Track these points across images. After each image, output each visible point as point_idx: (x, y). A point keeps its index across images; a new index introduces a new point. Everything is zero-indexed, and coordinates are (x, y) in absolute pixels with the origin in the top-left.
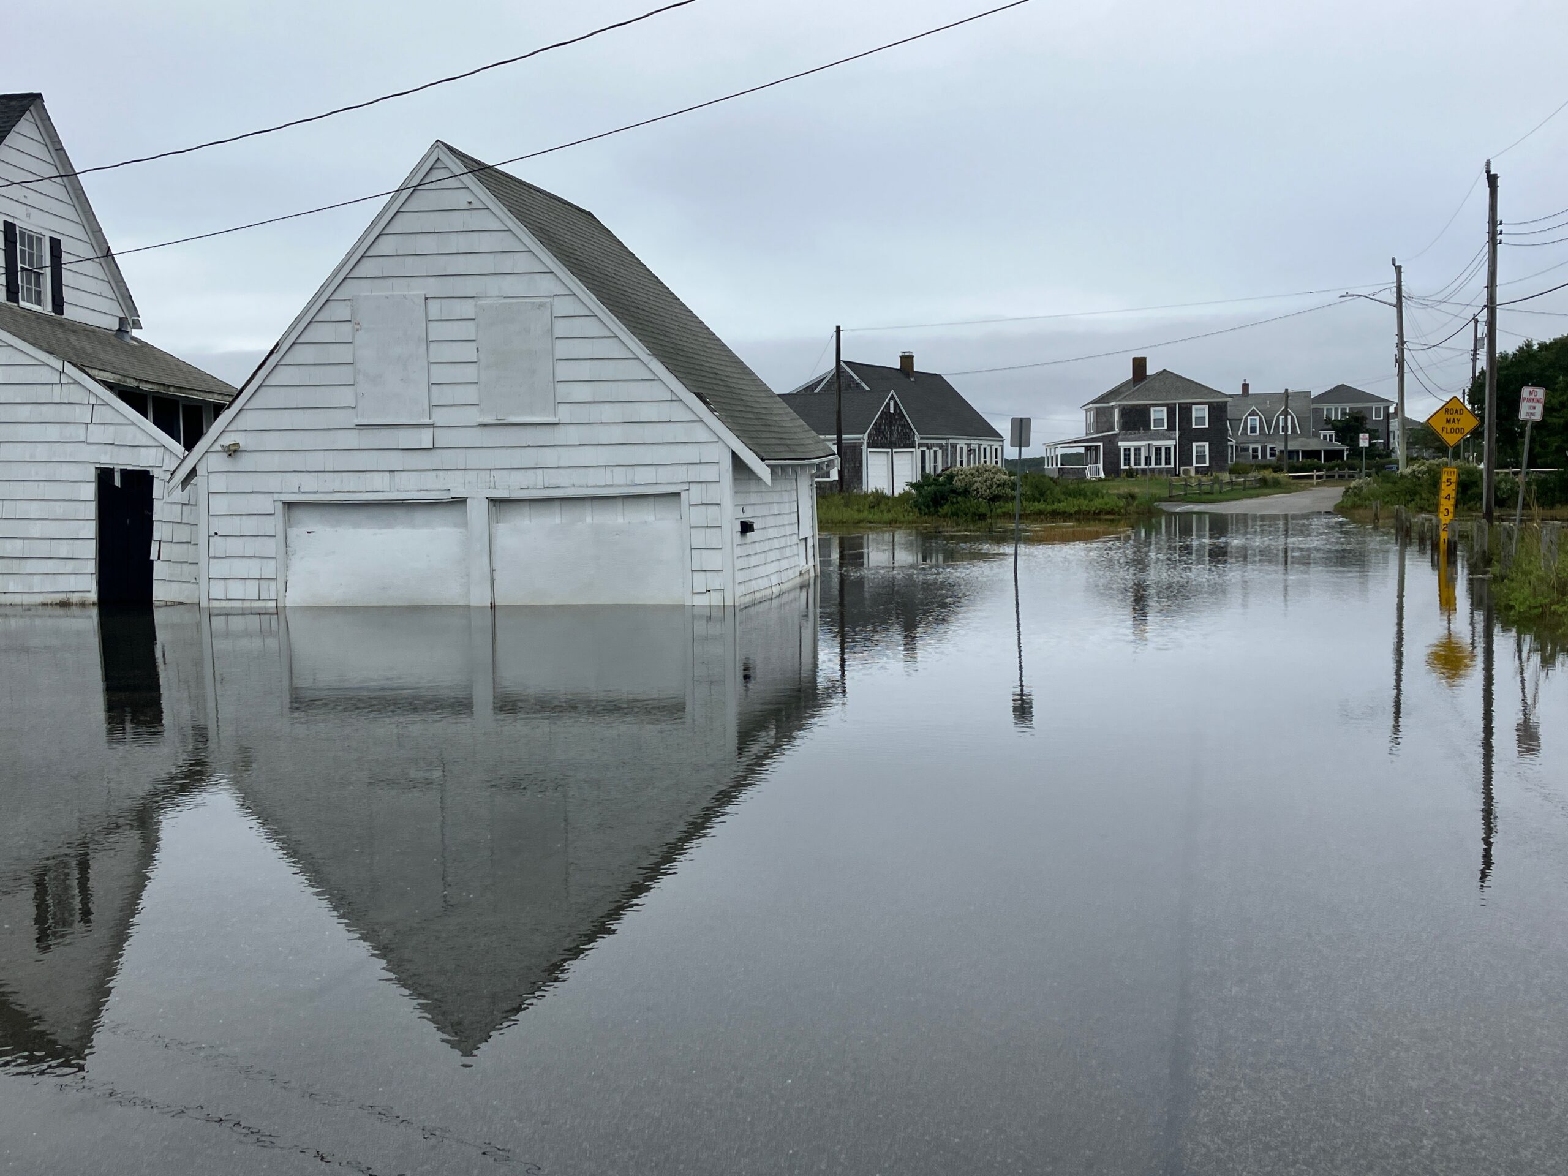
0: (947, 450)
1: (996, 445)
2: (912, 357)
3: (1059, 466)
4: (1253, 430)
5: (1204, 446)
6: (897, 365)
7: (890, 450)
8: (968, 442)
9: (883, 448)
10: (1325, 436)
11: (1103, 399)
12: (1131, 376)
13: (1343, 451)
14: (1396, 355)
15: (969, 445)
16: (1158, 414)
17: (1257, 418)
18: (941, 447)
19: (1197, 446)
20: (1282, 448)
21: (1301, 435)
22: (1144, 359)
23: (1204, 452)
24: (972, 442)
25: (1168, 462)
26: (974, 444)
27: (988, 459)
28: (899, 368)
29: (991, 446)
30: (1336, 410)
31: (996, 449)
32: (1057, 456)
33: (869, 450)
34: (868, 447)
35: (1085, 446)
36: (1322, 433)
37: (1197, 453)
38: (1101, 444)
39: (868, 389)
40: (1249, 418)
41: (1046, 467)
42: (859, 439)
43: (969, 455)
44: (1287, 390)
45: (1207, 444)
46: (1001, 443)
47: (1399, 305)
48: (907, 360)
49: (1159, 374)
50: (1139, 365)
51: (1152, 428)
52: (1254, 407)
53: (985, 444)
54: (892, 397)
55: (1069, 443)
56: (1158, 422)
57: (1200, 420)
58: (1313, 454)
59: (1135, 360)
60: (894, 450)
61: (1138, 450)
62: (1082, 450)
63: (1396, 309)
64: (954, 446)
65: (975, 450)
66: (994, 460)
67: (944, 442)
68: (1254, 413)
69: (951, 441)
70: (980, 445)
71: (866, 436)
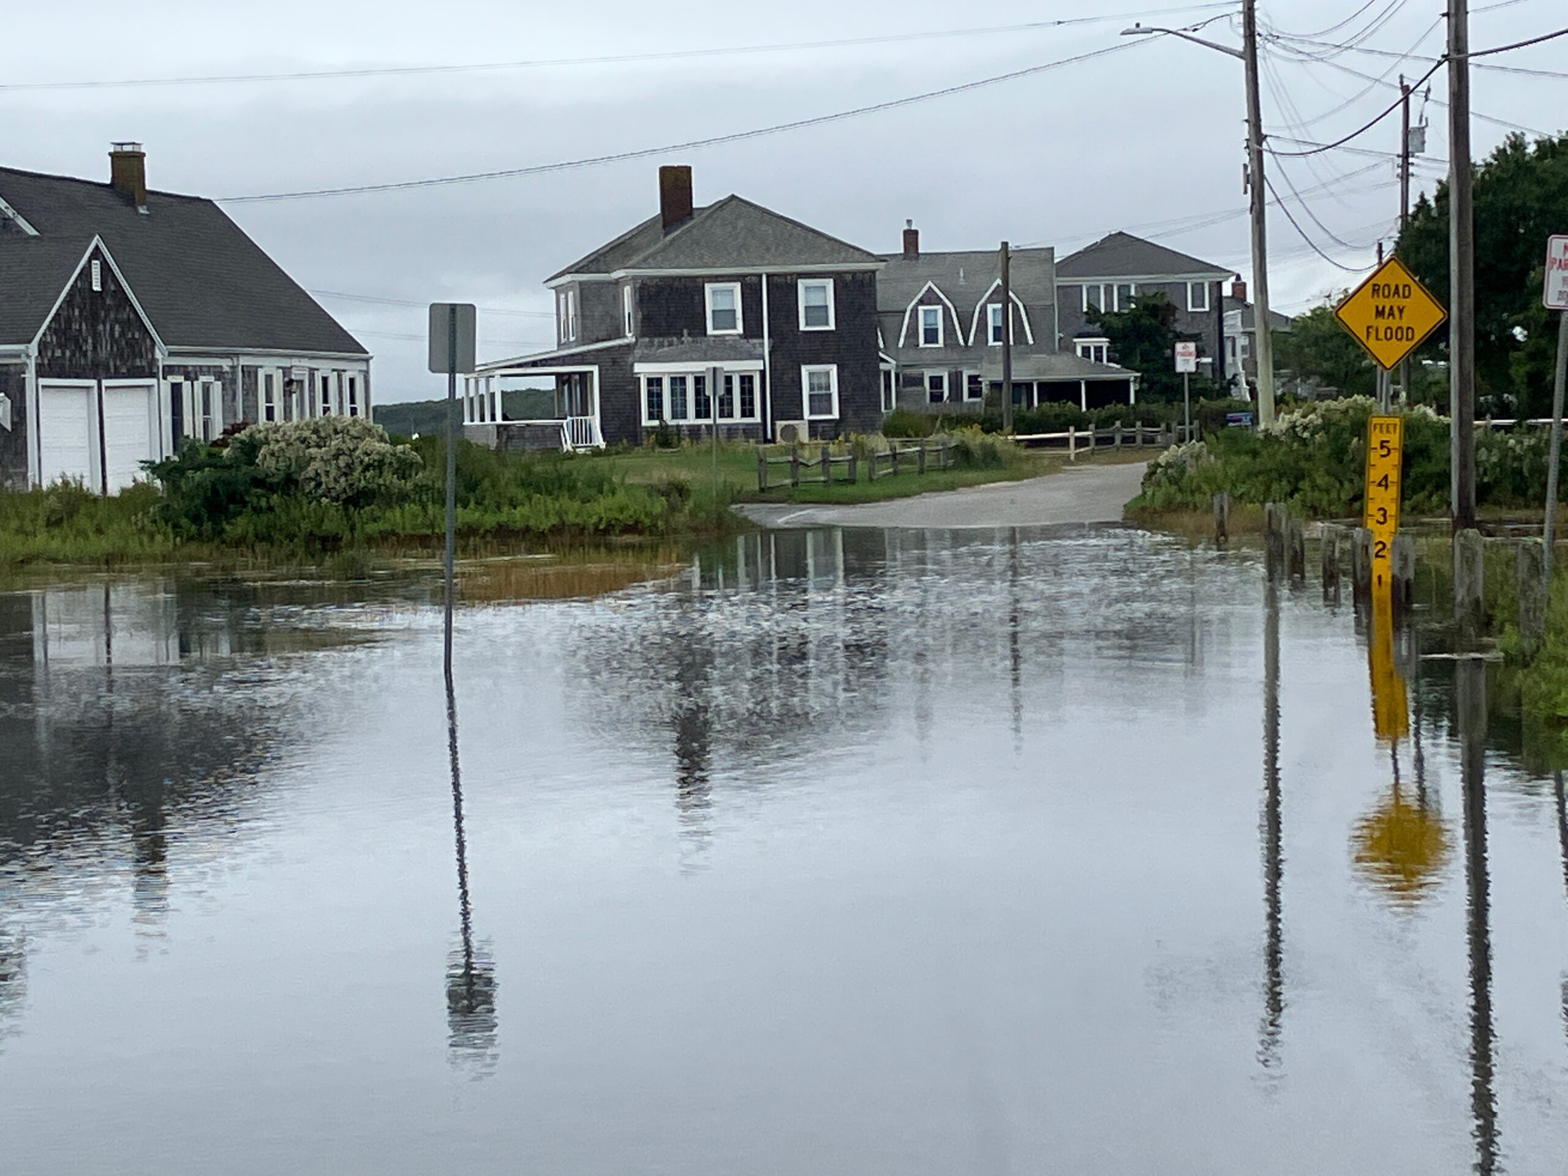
0: (234, 381)
1: (352, 370)
2: (139, 156)
3: (499, 420)
4: (931, 335)
5: (828, 374)
7: (93, 383)
8: (286, 363)
9: (77, 377)
10: (1086, 350)
11: (596, 261)
12: (659, 211)
13: (1126, 383)
14: (1245, 166)
15: (286, 371)
16: (721, 299)
17: (940, 308)
18: (219, 374)
19: (811, 374)
20: (999, 377)
21: (1037, 349)
22: (688, 169)
23: (828, 387)
24: (295, 362)
25: (747, 412)
26: (300, 366)
27: (333, 403)
28: (108, 181)
29: (340, 373)
30: (1109, 289)
31: (352, 381)
32: (493, 395)
33: (43, 381)
34: (40, 374)
35: (558, 375)
36: (1081, 343)
37: (811, 389)
38: (595, 369)
39: (32, 232)
40: (921, 308)
41: (467, 423)
42: (17, 356)
43: (287, 394)
44: (1005, 245)
45: (833, 369)
46: (363, 368)
47: (1250, 55)
48: (128, 163)
49: (722, 205)
50: (675, 183)
51: (710, 331)
52: (930, 284)
53: (324, 368)
54: (97, 253)
55: (519, 366)
56: (725, 317)
57: (816, 313)
58: (1062, 391)
59: (664, 171)
60: (106, 383)
61: (678, 381)
62: (548, 384)
63: (1242, 62)
64: (250, 373)
65: (301, 382)
66: (347, 406)
67: (225, 364)
68: (930, 299)
69: (244, 361)
70: (312, 371)
71: (33, 348)
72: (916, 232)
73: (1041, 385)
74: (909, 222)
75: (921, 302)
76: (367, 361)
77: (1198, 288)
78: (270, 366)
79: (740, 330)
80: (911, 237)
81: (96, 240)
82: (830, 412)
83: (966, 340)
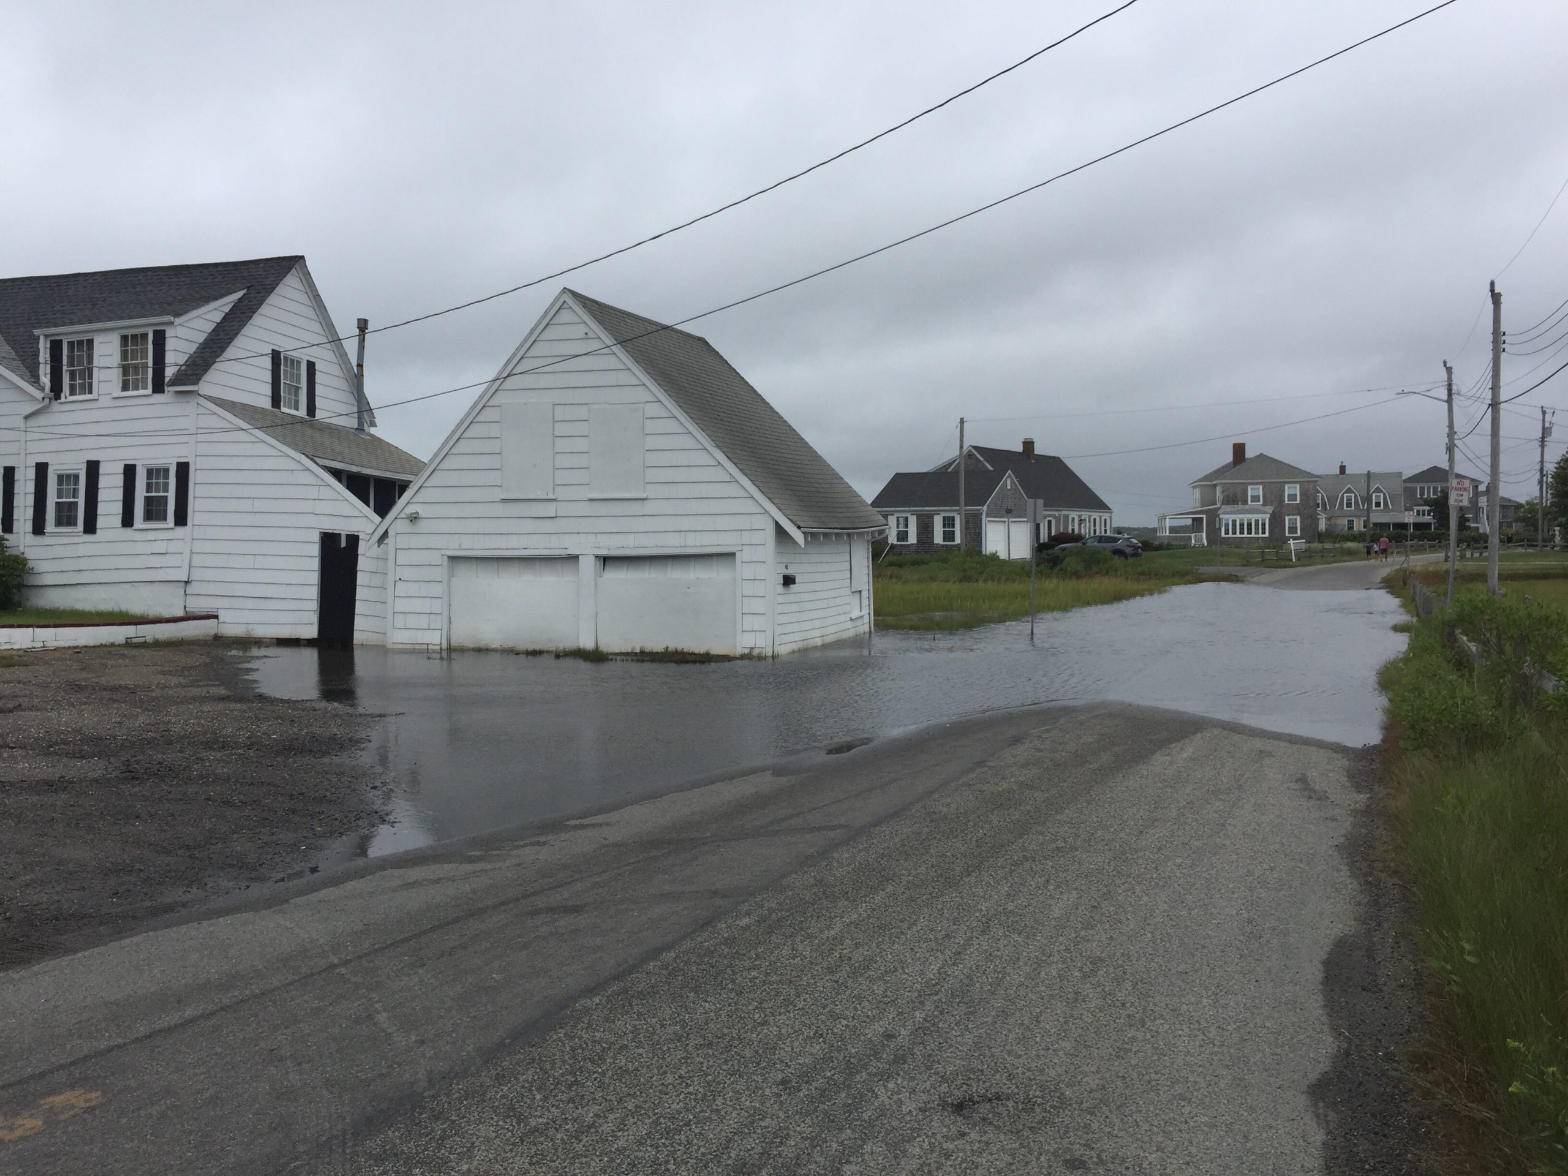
0: (1060, 519)
1: (1106, 516)
2: (1033, 443)
3: (1168, 534)
4: (1349, 505)
5: (1296, 519)
6: (1019, 448)
7: (1007, 520)
8: (1080, 513)
9: (1000, 517)
10: (1418, 511)
11: (1207, 478)
12: (1231, 459)
13: (1430, 523)
14: (1447, 444)
15: (1080, 516)
16: (1255, 490)
17: (1353, 495)
18: (1054, 516)
19: (1289, 519)
20: (1375, 521)
21: (1392, 510)
22: (1244, 445)
23: (1296, 523)
24: (1083, 513)
25: (1264, 533)
26: (1085, 514)
27: (1098, 528)
28: (1021, 451)
29: (1101, 516)
30: (1429, 489)
31: (1105, 520)
32: (1166, 526)
33: (988, 519)
34: (987, 516)
36: (1416, 508)
37: (1289, 524)
38: (1204, 516)
39: (991, 468)
40: (1345, 495)
42: (979, 510)
43: (1080, 525)
44: (1369, 472)
45: (1298, 518)
46: (1110, 515)
47: (1449, 401)
48: (1028, 445)
49: (1257, 457)
50: (1239, 450)
51: (1249, 503)
52: (1349, 486)
53: (1095, 515)
54: (1009, 476)
55: (1176, 515)
56: (1255, 499)
57: (1292, 497)
58: (1403, 526)
60: (1011, 520)
61: (1235, 522)
64: (1066, 517)
65: (1085, 520)
66: (1103, 528)
67: (1056, 513)
68: (1349, 491)
69: (1064, 513)
70: (1090, 516)
71: (985, 508)
72: (1345, 466)
73: (1394, 524)
74: (1342, 462)
75: (1345, 492)
76: (1111, 513)
78: (1073, 514)
79: (1261, 503)
80: (1343, 469)
81: (1009, 471)
82: (1296, 533)
83: (1363, 507)
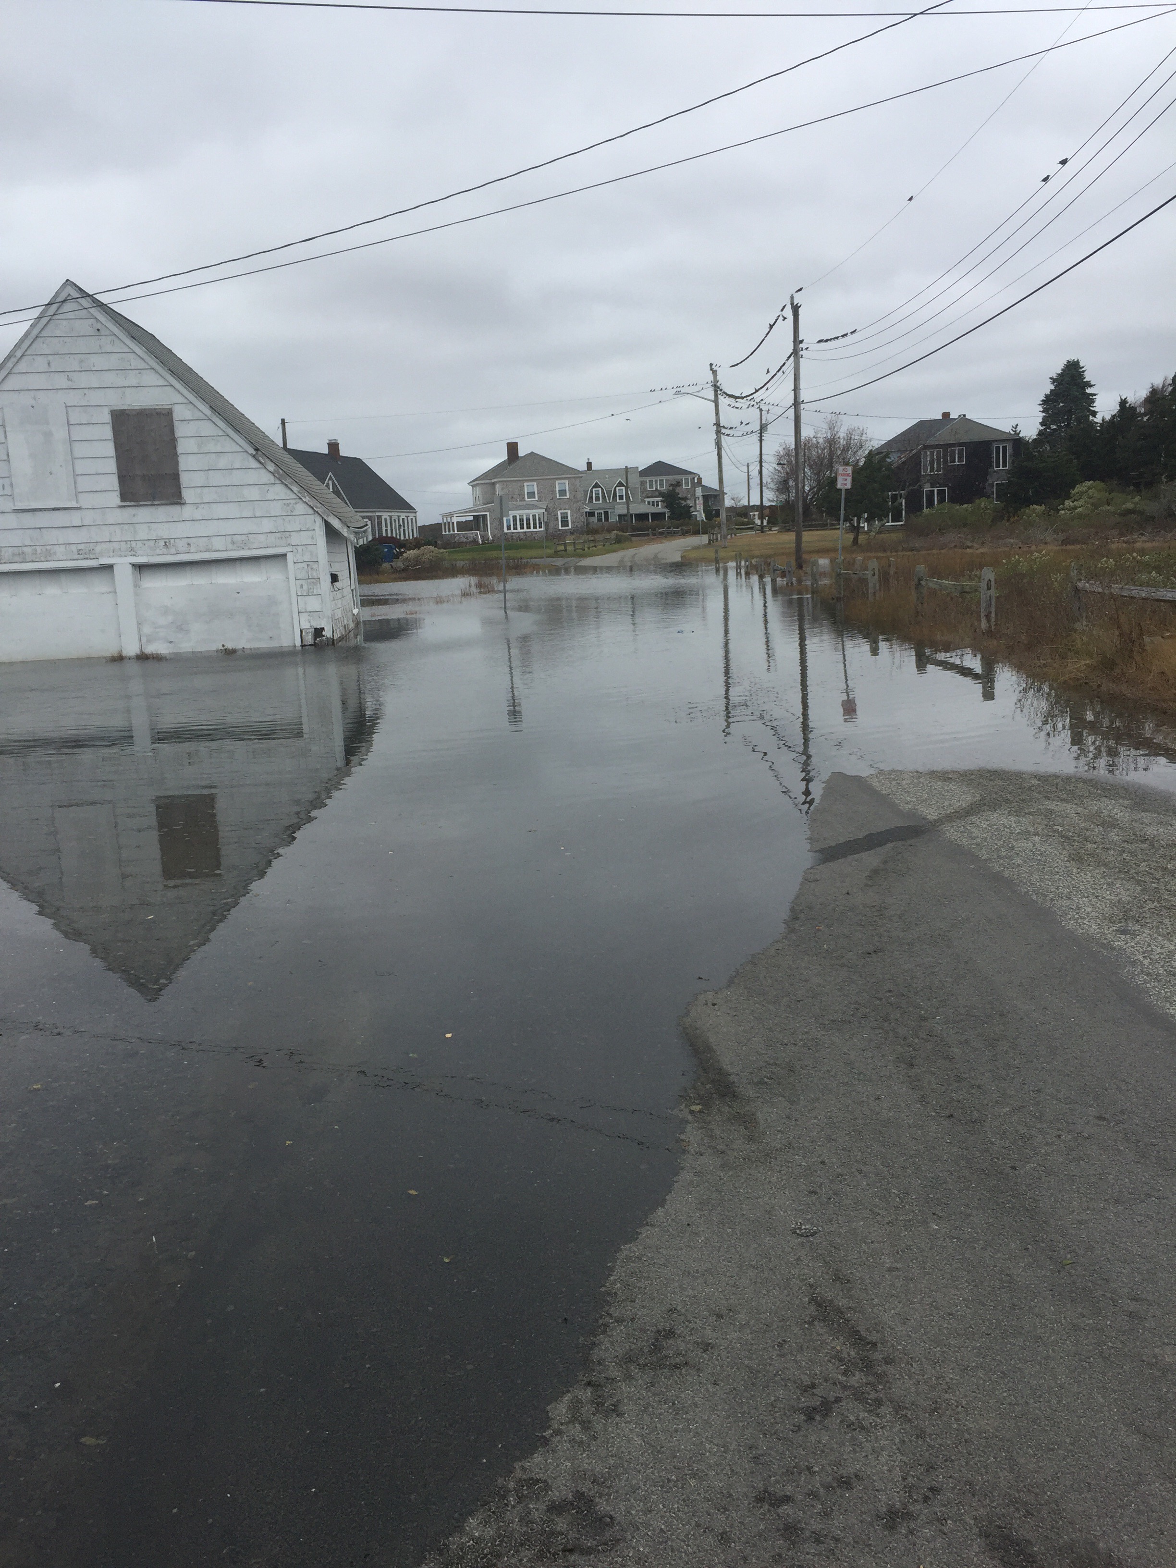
1: (411, 516)
2: (338, 444)
3: (456, 532)
4: (597, 499)
5: (567, 513)
8: (390, 514)
10: (649, 503)
11: (485, 476)
12: (507, 458)
14: (715, 439)
15: (391, 517)
16: (530, 487)
17: (600, 489)
19: (561, 513)
21: (633, 502)
22: (517, 443)
23: (567, 518)
27: (406, 528)
28: (328, 453)
30: (656, 482)
31: (411, 519)
35: (474, 516)
36: (647, 500)
37: (561, 518)
38: (488, 513)
43: (391, 526)
47: (716, 400)
48: (334, 446)
49: (528, 455)
50: (512, 448)
51: (526, 499)
56: (531, 495)
59: (508, 444)
61: (521, 516)
62: (472, 519)
63: (714, 403)
65: (395, 521)
66: (410, 528)
67: (372, 515)
68: (596, 486)
69: (378, 514)
70: (399, 516)
72: (591, 463)
73: (635, 515)
75: (593, 487)
76: (415, 512)
77: (687, 480)
78: (385, 515)
79: (537, 499)
80: (589, 465)
81: (330, 473)
82: (568, 526)
83: (609, 500)
